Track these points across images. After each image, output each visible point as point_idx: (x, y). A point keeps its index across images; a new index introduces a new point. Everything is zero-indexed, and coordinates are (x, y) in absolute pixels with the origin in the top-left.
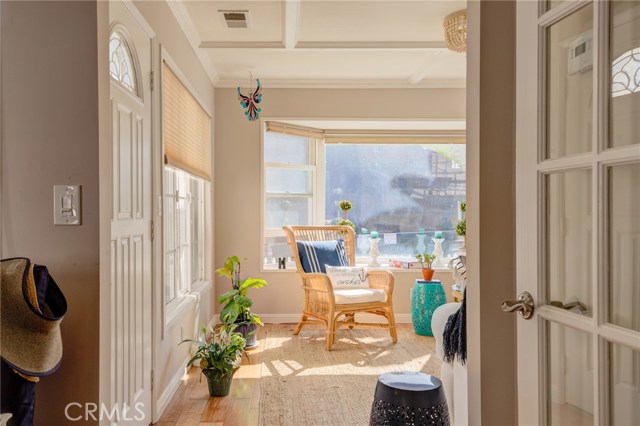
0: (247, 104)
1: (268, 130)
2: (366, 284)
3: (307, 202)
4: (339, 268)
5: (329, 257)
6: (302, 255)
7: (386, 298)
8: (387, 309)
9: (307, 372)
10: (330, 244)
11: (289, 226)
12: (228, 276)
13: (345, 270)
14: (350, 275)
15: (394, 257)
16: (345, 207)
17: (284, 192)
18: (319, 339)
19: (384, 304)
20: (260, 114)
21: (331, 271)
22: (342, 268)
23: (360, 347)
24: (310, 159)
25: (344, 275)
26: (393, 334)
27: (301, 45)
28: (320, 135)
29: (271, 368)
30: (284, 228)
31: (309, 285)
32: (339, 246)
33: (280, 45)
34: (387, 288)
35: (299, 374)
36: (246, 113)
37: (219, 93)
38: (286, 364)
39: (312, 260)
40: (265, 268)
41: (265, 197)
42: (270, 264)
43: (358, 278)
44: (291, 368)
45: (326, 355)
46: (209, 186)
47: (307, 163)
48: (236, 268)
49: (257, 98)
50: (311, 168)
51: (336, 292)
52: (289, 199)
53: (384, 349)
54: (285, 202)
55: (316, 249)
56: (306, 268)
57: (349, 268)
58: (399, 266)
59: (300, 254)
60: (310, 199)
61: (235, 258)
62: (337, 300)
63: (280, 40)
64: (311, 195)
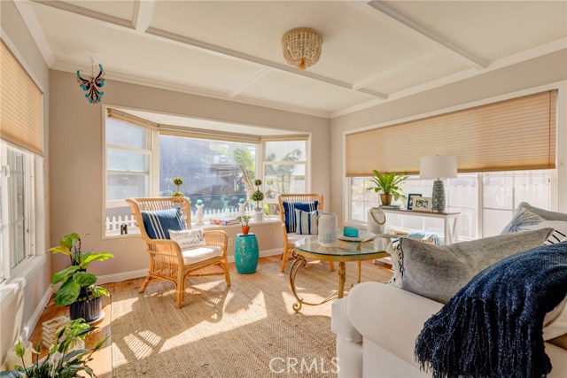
0: (88, 88)
1: (110, 116)
2: (204, 243)
3: (144, 179)
4: (180, 232)
5: (170, 223)
6: (147, 224)
7: (223, 252)
8: (223, 261)
10: (171, 212)
11: (133, 199)
12: (66, 252)
13: (186, 233)
14: (190, 237)
15: (213, 217)
16: (178, 182)
17: (124, 170)
18: (165, 294)
19: (221, 258)
20: (103, 98)
21: (175, 235)
22: (183, 231)
24: (146, 145)
25: (185, 237)
26: (228, 279)
27: (151, 30)
28: (156, 128)
29: (124, 348)
30: (127, 201)
31: (155, 249)
32: (179, 214)
33: (130, 24)
34: (223, 244)
35: (162, 350)
36: (86, 96)
37: (54, 76)
38: (141, 338)
39: (157, 227)
40: (107, 235)
41: (107, 173)
42: (112, 231)
43: (197, 239)
44: (147, 343)
45: (178, 315)
46: (41, 161)
47: (144, 148)
48: (75, 243)
49: (99, 82)
50: (148, 152)
52: (128, 176)
54: (123, 179)
55: (159, 217)
56: (151, 234)
57: (190, 231)
58: (218, 224)
59: (144, 223)
60: (146, 177)
61: (75, 235)
62: (185, 262)
63: (130, 19)
64: (148, 173)
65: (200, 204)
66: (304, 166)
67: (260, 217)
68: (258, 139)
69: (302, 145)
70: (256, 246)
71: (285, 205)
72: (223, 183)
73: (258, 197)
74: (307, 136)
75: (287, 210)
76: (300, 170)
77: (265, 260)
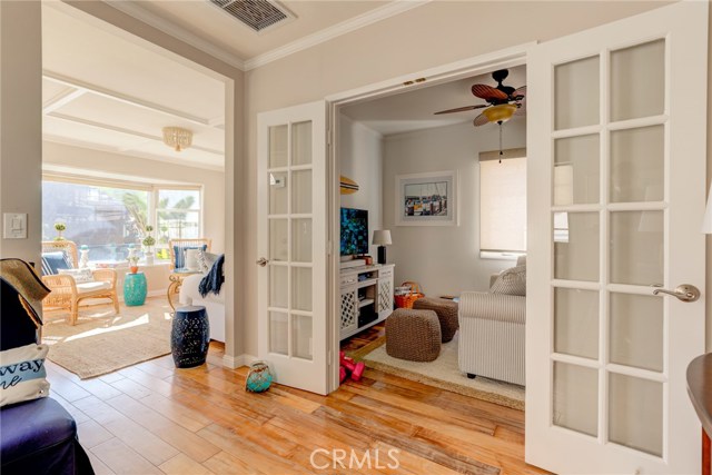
2: (93, 279)
5: (58, 264)
7: (111, 286)
8: (112, 293)
9: (69, 339)
10: (58, 254)
13: (75, 272)
14: (79, 274)
15: (99, 262)
16: (60, 228)
19: (109, 290)
22: (71, 270)
23: (95, 319)
25: (75, 275)
26: (117, 308)
32: (65, 256)
34: (113, 279)
39: (45, 266)
43: (86, 276)
51: (78, 286)
53: (114, 317)
55: (47, 258)
57: (79, 270)
62: (78, 291)
65: (85, 249)
66: (197, 214)
67: (151, 260)
68: (151, 187)
69: (196, 194)
70: (145, 284)
71: (176, 249)
72: (109, 226)
73: (149, 242)
74: (200, 187)
75: (177, 253)
76: (193, 217)
77: (152, 298)
